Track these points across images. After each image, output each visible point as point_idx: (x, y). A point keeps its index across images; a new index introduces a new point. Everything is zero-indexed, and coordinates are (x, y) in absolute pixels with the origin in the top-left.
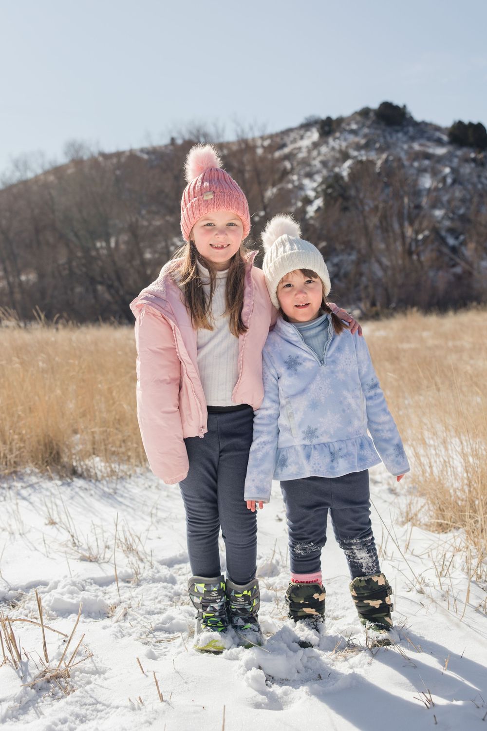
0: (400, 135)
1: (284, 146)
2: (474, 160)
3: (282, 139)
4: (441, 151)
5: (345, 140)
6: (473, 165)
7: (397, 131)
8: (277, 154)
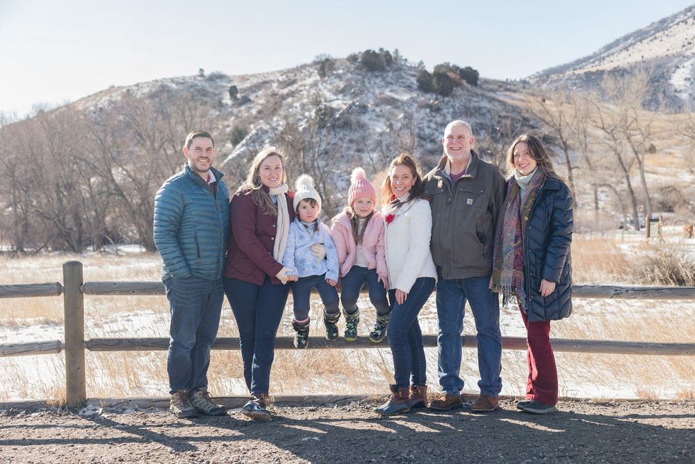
0: (378, 81)
1: (294, 82)
2: (430, 106)
3: (295, 75)
4: (405, 97)
5: (330, 84)
6: (428, 110)
7: (377, 77)
8: (285, 91)
